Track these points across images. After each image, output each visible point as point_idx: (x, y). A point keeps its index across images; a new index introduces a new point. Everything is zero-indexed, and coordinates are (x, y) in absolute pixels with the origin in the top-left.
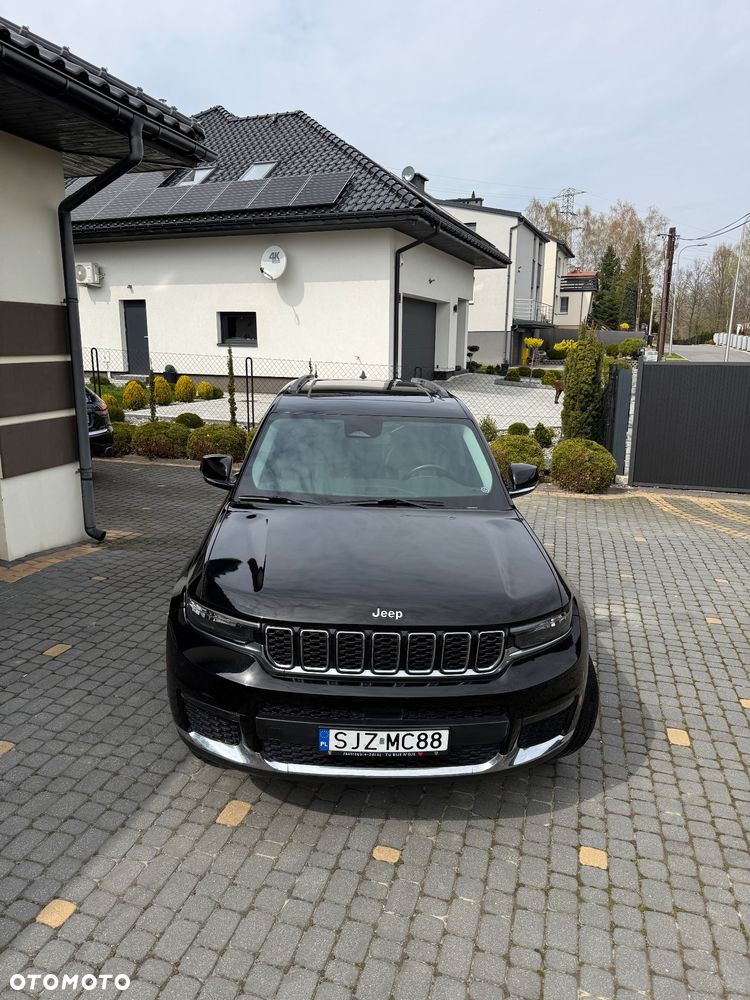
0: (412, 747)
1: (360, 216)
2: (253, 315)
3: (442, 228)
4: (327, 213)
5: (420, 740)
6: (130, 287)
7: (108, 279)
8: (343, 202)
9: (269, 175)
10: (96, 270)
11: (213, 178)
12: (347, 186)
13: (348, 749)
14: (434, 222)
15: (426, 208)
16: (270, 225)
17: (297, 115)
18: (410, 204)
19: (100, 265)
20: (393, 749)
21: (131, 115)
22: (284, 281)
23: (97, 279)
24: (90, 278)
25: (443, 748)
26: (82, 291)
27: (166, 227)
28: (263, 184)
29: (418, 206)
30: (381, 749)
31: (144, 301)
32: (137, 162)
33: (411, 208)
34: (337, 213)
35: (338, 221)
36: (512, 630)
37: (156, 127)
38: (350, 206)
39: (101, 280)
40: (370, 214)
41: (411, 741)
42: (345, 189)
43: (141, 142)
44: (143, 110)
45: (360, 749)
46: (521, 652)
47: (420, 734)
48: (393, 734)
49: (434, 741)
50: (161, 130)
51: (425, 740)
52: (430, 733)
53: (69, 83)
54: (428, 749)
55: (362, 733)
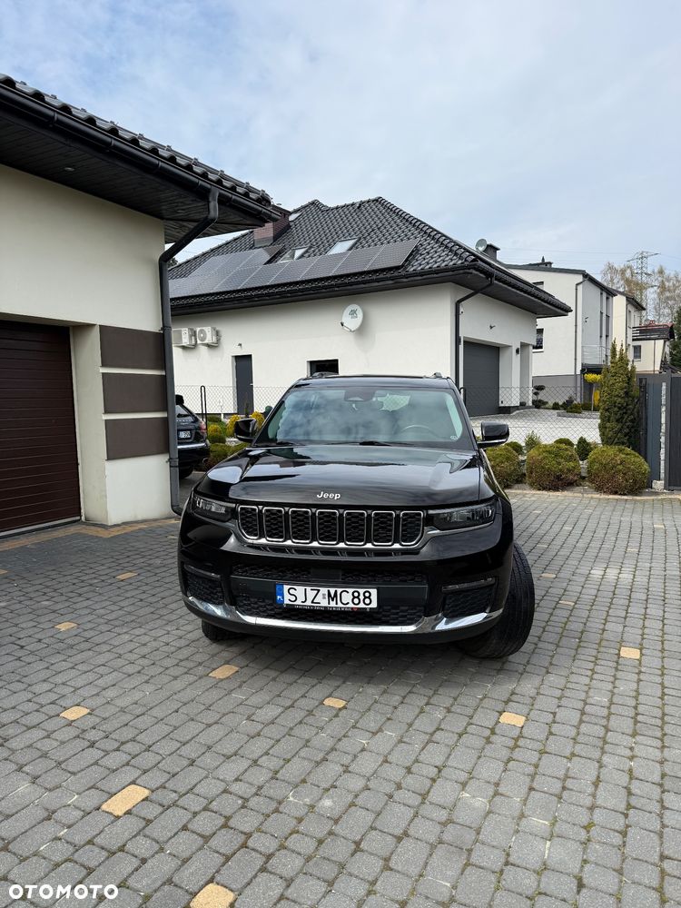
0: (348, 603)
1: (422, 273)
2: (337, 361)
3: (496, 279)
4: (396, 274)
5: (354, 597)
6: (240, 345)
7: (223, 339)
8: (409, 264)
9: (351, 249)
10: (214, 333)
11: (306, 255)
12: (413, 251)
13: (297, 603)
14: (489, 275)
15: (480, 262)
16: (349, 287)
17: (377, 200)
18: (466, 260)
19: (217, 329)
20: (333, 604)
21: (209, 186)
22: (361, 331)
23: (215, 340)
24: (210, 339)
25: (374, 605)
26: (203, 349)
27: (267, 295)
28: (341, 255)
29: (472, 261)
30: (324, 603)
31: (251, 356)
32: (213, 220)
33: (466, 263)
34: (403, 273)
35: (405, 280)
36: (431, 512)
37: (230, 195)
38: (415, 267)
39: (218, 340)
40: (431, 271)
41: (347, 597)
42: (411, 254)
43: (217, 205)
44: (220, 182)
45: (307, 603)
46: (438, 531)
47: (354, 592)
48: (332, 590)
49: (365, 598)
50: (234, 197)
51: (358, 597)
52: (362, 591)
53: (160, 164)
54: (361, 605)
55: (308, 588)
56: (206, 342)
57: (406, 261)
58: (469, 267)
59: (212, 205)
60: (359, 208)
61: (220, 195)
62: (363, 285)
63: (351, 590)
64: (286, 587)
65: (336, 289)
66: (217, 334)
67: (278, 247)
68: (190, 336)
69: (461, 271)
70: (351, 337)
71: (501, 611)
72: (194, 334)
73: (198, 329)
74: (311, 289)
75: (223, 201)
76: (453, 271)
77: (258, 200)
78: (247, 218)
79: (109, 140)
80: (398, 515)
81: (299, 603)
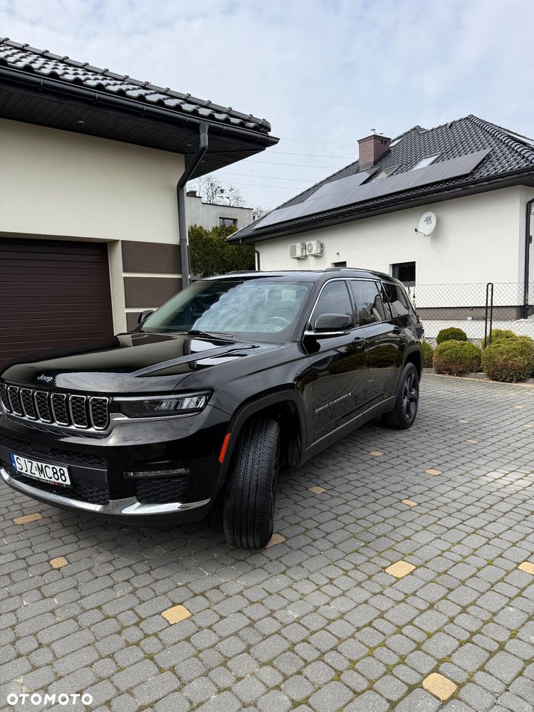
0: (51, 478)
1: (488, 179)
2: (414, 262)
4: (464, 181)
5: (54, 473)
6: (338, 254)
7: (326, 251)
8: (478, 171)
9: (432, 164)
10: (319, 245)
12: (484, 159)
16: (423, 197)
17: (469, 119)
18: (531, 163)
19: (322, 242)
21: (198, 121)
22: (436, 234)
23: (319, 251)
24: (315, 250)
25: (68, 482)
26: (312, 259)
27: (356, 210)
28: (425, 170)
30: (37, 475)
31: (345, 262)
32: (204, 149)
33: (531, 165)
34: (471, 180)
35: (473, 186)
36: (117, 399)
37: (222, 127)
38: (484, 173)
39: (322, 251)
40: (497, 176)
41: (50, 472)
42: (482, 162)
43: (207, 136)
44: (211, 117)
45: (29, 473)
46: (126, 418)
47: (53, 468)
48: (40, 464)
49: (61, 475)
50: (225, 127)
51: (56, 473)
52: (58, 468)
53: (145, 107)
54: (60, 481)
55: (26, 460)
56: (312, 253)
57: (475, 169)
58: (532, 169)
59: (202, 136)
60: (450, 127)
61: (210, 127)
62: (435, 195)
63: (51, 466)
64: (15, 457)
65: (412, 199)
66: (322, 246)
67: (376, 169)
68: (302, 250)
69: (526, 173)
70: (428, 240)
72: (304, 248)
73: (307, 244)
74: (391, 202)
75: (212, 131)
76: (518, 174)
77: (255, 128)
78: (246, 144)
79: (93, 94)
80: (88, 400)
81: (23, 471)
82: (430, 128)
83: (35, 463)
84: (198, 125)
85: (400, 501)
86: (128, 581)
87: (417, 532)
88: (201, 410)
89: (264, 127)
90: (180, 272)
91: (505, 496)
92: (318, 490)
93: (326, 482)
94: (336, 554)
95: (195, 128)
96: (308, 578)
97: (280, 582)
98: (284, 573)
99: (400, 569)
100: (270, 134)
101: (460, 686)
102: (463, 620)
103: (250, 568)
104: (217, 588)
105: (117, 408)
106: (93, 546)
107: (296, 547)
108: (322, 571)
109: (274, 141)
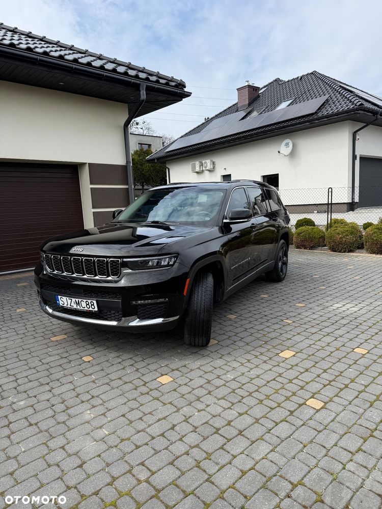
0: (85, 307)
1: (328, 116)
2: (278, 174)
3: (380, 116)
4: (311, 118)
6: (225, 169)
7: (216, 166)
8: (320, 111)
10: (212, 163)
11: (264, 112)
14: (376, 113)
15: (367, 105)
16: (283, 129)
17: (314, 73)
18: (356, 105)
19: (213, 160)
20: (78, 307)
21: (139, 82)
23: (212, 167)
24: (209, 166)
25: (96, 309)
26: (207, 172)
27: (237, 138)
28: (284, 110)
29: (359, 105)
30: (75, 306)
31: (230, 175)
32: (143, 101)
33: (356, 107)
34: (316, 117)
35: (317, 121)
36: (125, 260)
37: (154, 86)
38: (324, 112)
39: (214, 167)
40: (333, 115)
41: (84, 304)
42: (323, 104)
43: (145, 92)
44: (147, 79)
45: (69, 306)
46: (130, 271)
47: (86, 302)
48: (77, 300)
49: (92, 305)
50: (156, 86)
51: (88, 304)
52: (90, 301)
53: (105, 74)
54: (91, 309)
55: (68, 298)
56: (207, 169)
57: (318, 109)
58: (357, 110)
59: (141, 92)
60: (300, 79)
61: (147, 86)
62: (292, 127)
63: (85, 301)
64: (59, 297)
65: (276, 131)
66: (214, 163)
67: (250, 109)
68: (200, 166)
69: (353, 113)
70: (287, 159)
71: (178, 317)
72: (202, 165)
73: (203, 162)
74: (261, 132)
75: (148, 89)
76: (347, 113)
77: (176, 86)
78: (170, 96)
79: (71, 65)
80: (107, 261)
81: (65, 305)
82: (287, 80)
83: (74, 300)
84: (139, 85)
85: (282, 321)
86: (132, 365)
87: (294, 336)
88: (172, 265)
89: (181, 85)
90: (127, 184)
91: (344, 316)
92: (232, 317)
93: (236, 312)
94: (249, 348)
95: (137, 87)
96: (235, 360)
97: (219, 362)
98: (221, 358)
99: (287, 354)
100: (185, 90)
101: (326, 403)
102: (324, 375)
103: (201, 356)
104: (185, 366)
105: (125, 265)
106: (105, 350)
107: (225, 345)
108: (242, 356)
109: (188, 95)
